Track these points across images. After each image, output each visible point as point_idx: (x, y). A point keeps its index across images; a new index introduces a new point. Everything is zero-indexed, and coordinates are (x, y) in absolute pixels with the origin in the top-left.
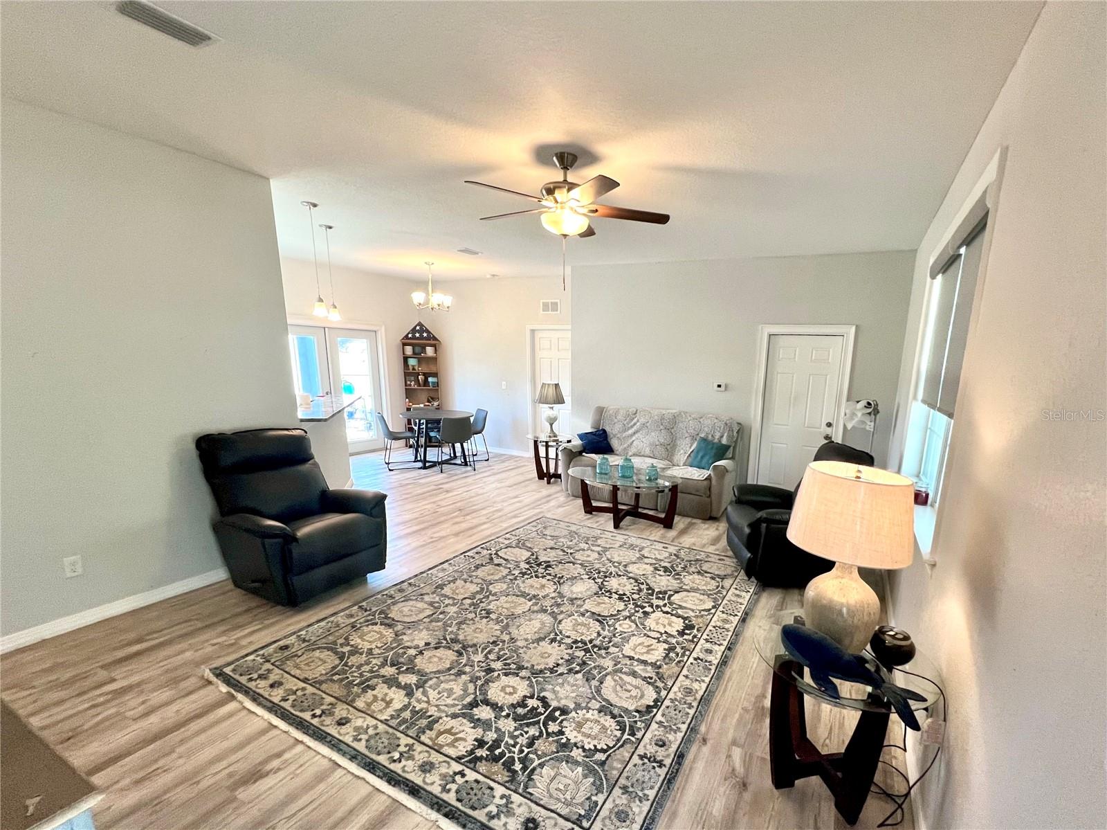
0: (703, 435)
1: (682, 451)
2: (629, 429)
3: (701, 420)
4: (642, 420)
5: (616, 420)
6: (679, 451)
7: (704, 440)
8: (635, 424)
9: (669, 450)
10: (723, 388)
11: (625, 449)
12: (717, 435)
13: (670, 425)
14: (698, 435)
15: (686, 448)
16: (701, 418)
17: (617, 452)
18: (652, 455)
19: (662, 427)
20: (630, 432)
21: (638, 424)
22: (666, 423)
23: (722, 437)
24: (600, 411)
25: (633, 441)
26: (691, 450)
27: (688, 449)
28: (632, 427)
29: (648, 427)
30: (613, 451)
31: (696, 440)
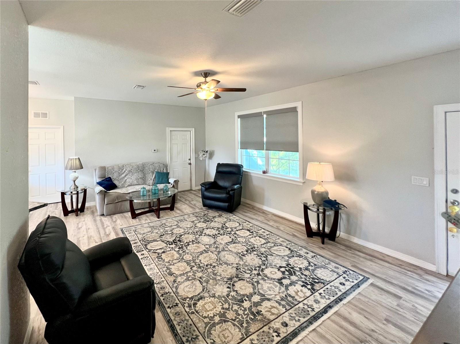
0: (156, 171)
1: (149, 179)
2: (122, 174)
3: (154, 165)
4: (128, 169)
5: (114, 172)
6: (148, 179)
7: (158, 172)
8: (125, 172)
9: (144, 181)
10: (156, 151)
11: (123, 184)
12: (162, 170)
13: (142, 169)
14: (154, 171)
15: (151, 178)
16: (153, 164)
17: (119, 187)
18: (138, 184)
19: (139, 171)
20: (123, 175)
21: (126, 171)
22: (140, 168)
23: (164, 170)
24: (103, 169)
25: (126, 180)
26: (153, 178)
28: (123, 173)
29: (132, 172)
30: (117, 187)
31: (154, 173)
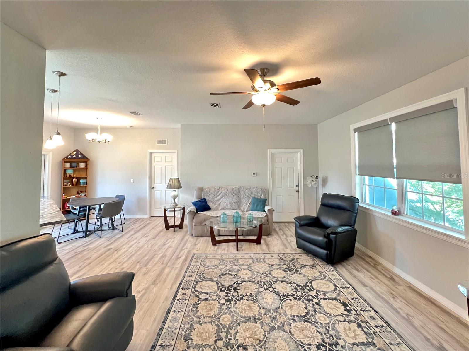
0: (253, 196)
1: (244, 204)
2: (217, 197)
3: (251, 189)
4: (223, 192)
5: (210, 193)
6: (243, 204)
7: (254, 198)
8: (220, 194)
9: (238, 204)
10: (255, 175)
11: (217, 206)
12: (259, 195)
13: (237, 193)
14: (251, 196)
17: (213, 209)
18: (231, 208)
19: (234, 194)
20: (218, 198)
21: (221, 194)
22: (235, 192)
23: (261, 195)
24: (201, 190)
25: (220, 202)
26: (249, 203)
27: (247, 203)
28: (218, 196)
29: (227, 195)
30: (211, 209)
31: (250, 198)
